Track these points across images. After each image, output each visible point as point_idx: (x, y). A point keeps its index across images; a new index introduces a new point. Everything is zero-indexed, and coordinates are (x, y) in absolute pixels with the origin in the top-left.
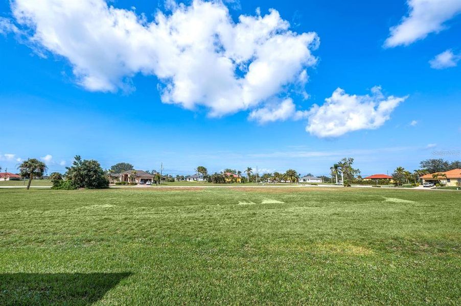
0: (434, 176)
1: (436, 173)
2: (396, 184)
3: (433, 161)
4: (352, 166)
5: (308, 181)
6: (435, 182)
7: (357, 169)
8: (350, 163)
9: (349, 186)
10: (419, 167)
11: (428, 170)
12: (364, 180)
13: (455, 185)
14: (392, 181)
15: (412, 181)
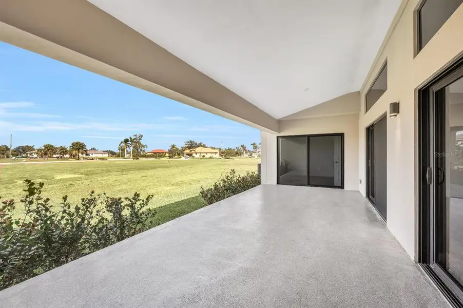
0: (191, 151)
1: (191, 149)
2: (170, 157)
3: (191, 142)
4: (141, 142)
5: (91, 155)
6: (190, 155)
7: (145, 145)
8: (140, 139)
9: (138, 159)
10: (183, 145)
11: (187, 147)
12: (148, 154)
13: (199, 157)
14: (167, 155)
15: (179, 154)
